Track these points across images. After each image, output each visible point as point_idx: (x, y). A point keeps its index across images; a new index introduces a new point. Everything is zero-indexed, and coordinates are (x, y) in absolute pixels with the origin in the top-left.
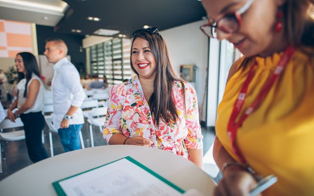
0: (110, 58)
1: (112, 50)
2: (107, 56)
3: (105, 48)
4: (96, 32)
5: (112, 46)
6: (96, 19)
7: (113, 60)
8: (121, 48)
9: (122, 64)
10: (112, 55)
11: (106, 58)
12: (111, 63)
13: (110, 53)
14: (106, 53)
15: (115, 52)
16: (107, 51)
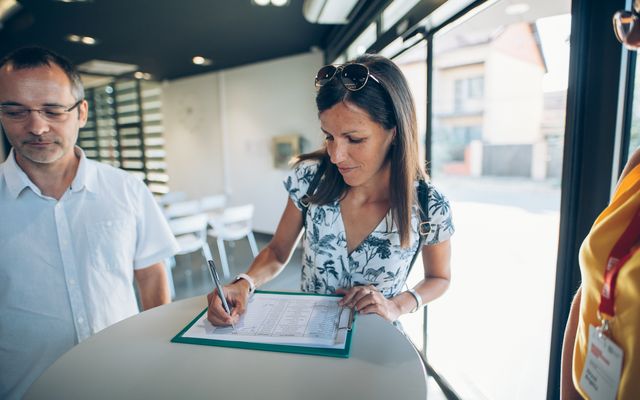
0: (111, 122)
1: (115, 105)
2: (104, 117)
3: (98, 99)
4: (82, 67)
5: (114, 95)
6: (89, 41)
7: (118, 127)
8: (139, 101)
9: (141, 136)
10: (116, 116)
11: (101, 123)
12: (113, 132)
13: (110, 111)
14: (100, 112)
15: (122, 109)
16: (103, 107)
